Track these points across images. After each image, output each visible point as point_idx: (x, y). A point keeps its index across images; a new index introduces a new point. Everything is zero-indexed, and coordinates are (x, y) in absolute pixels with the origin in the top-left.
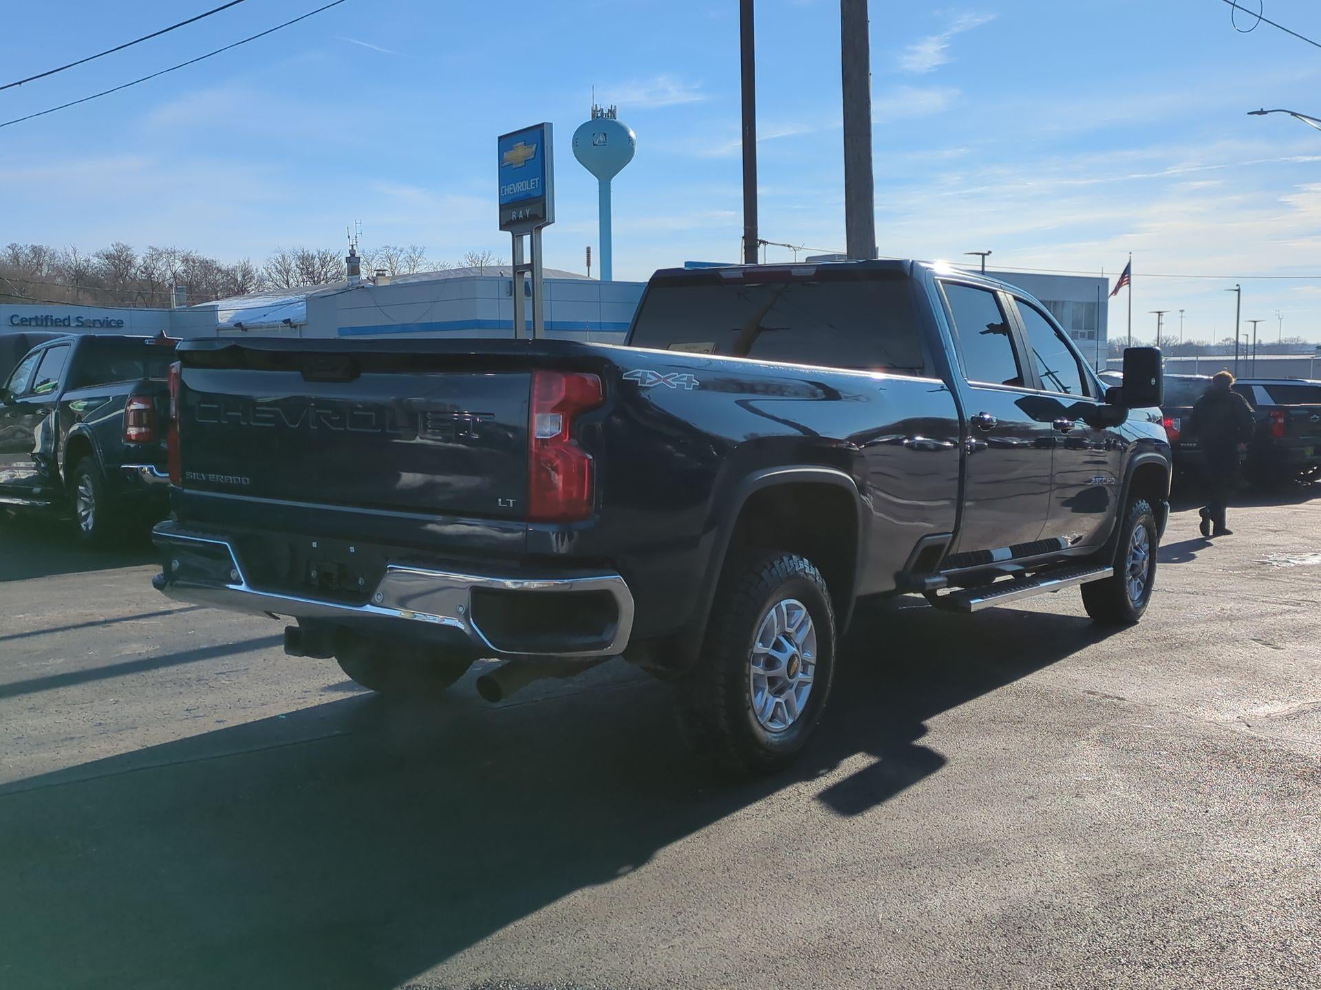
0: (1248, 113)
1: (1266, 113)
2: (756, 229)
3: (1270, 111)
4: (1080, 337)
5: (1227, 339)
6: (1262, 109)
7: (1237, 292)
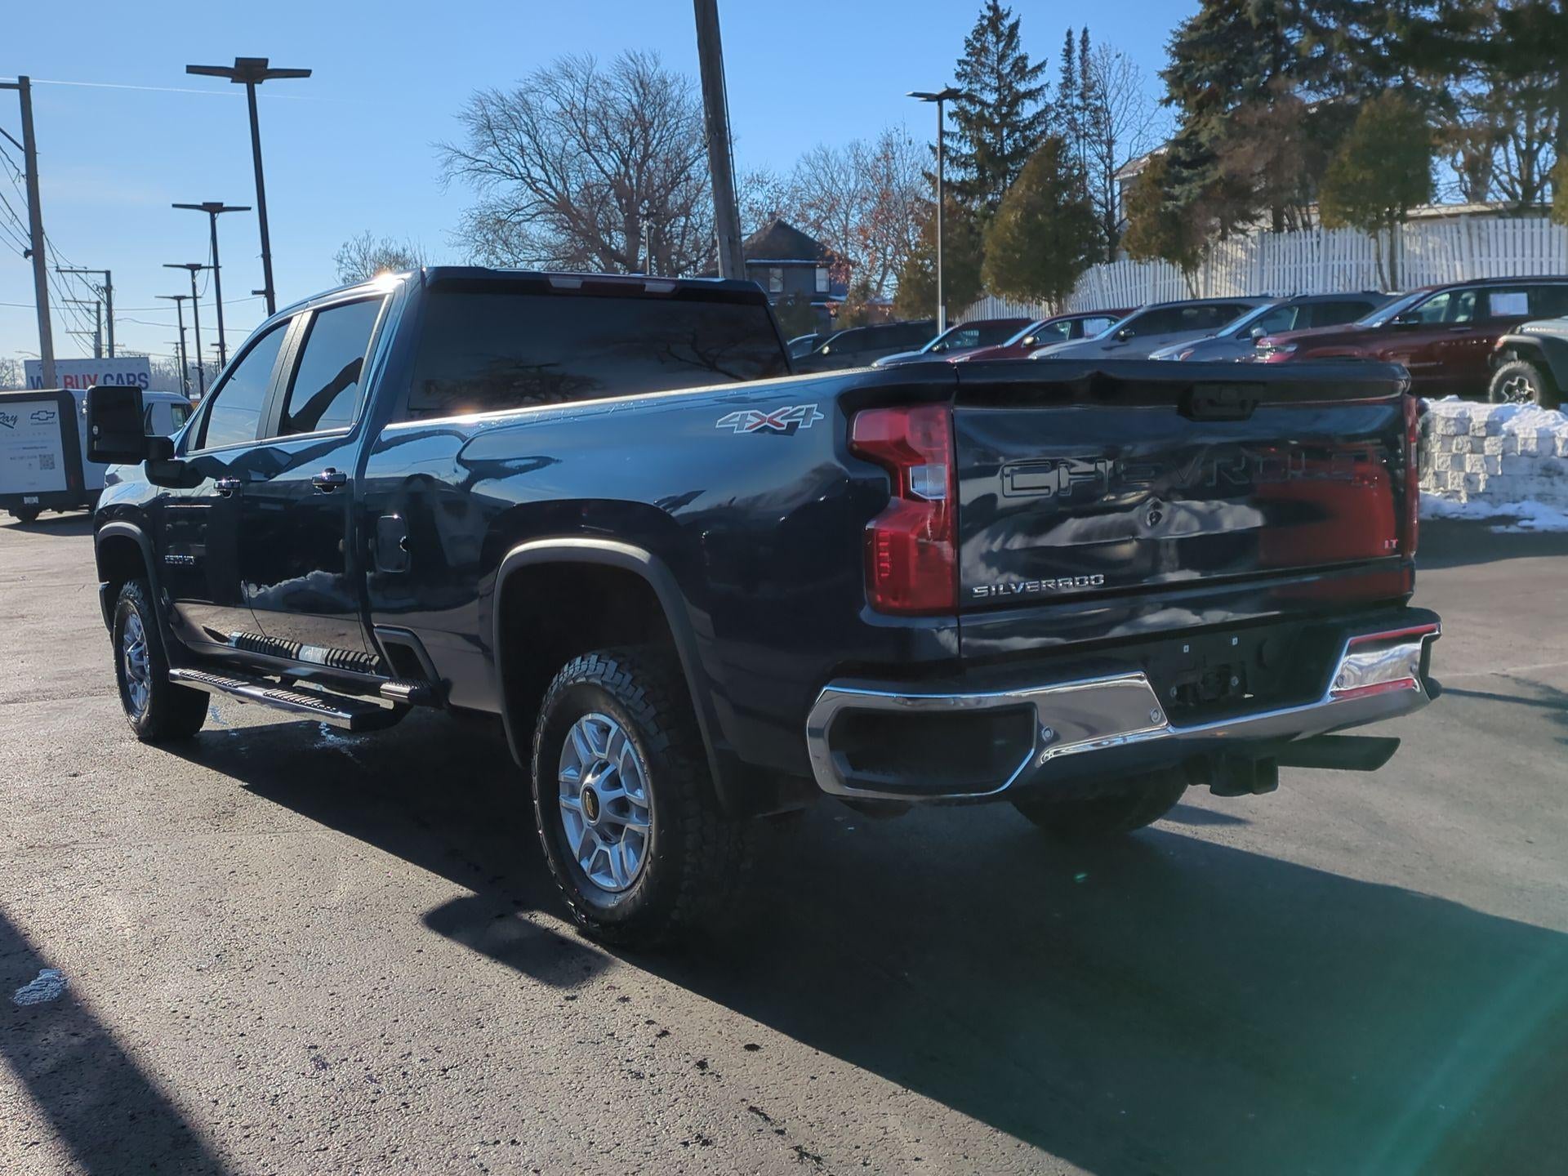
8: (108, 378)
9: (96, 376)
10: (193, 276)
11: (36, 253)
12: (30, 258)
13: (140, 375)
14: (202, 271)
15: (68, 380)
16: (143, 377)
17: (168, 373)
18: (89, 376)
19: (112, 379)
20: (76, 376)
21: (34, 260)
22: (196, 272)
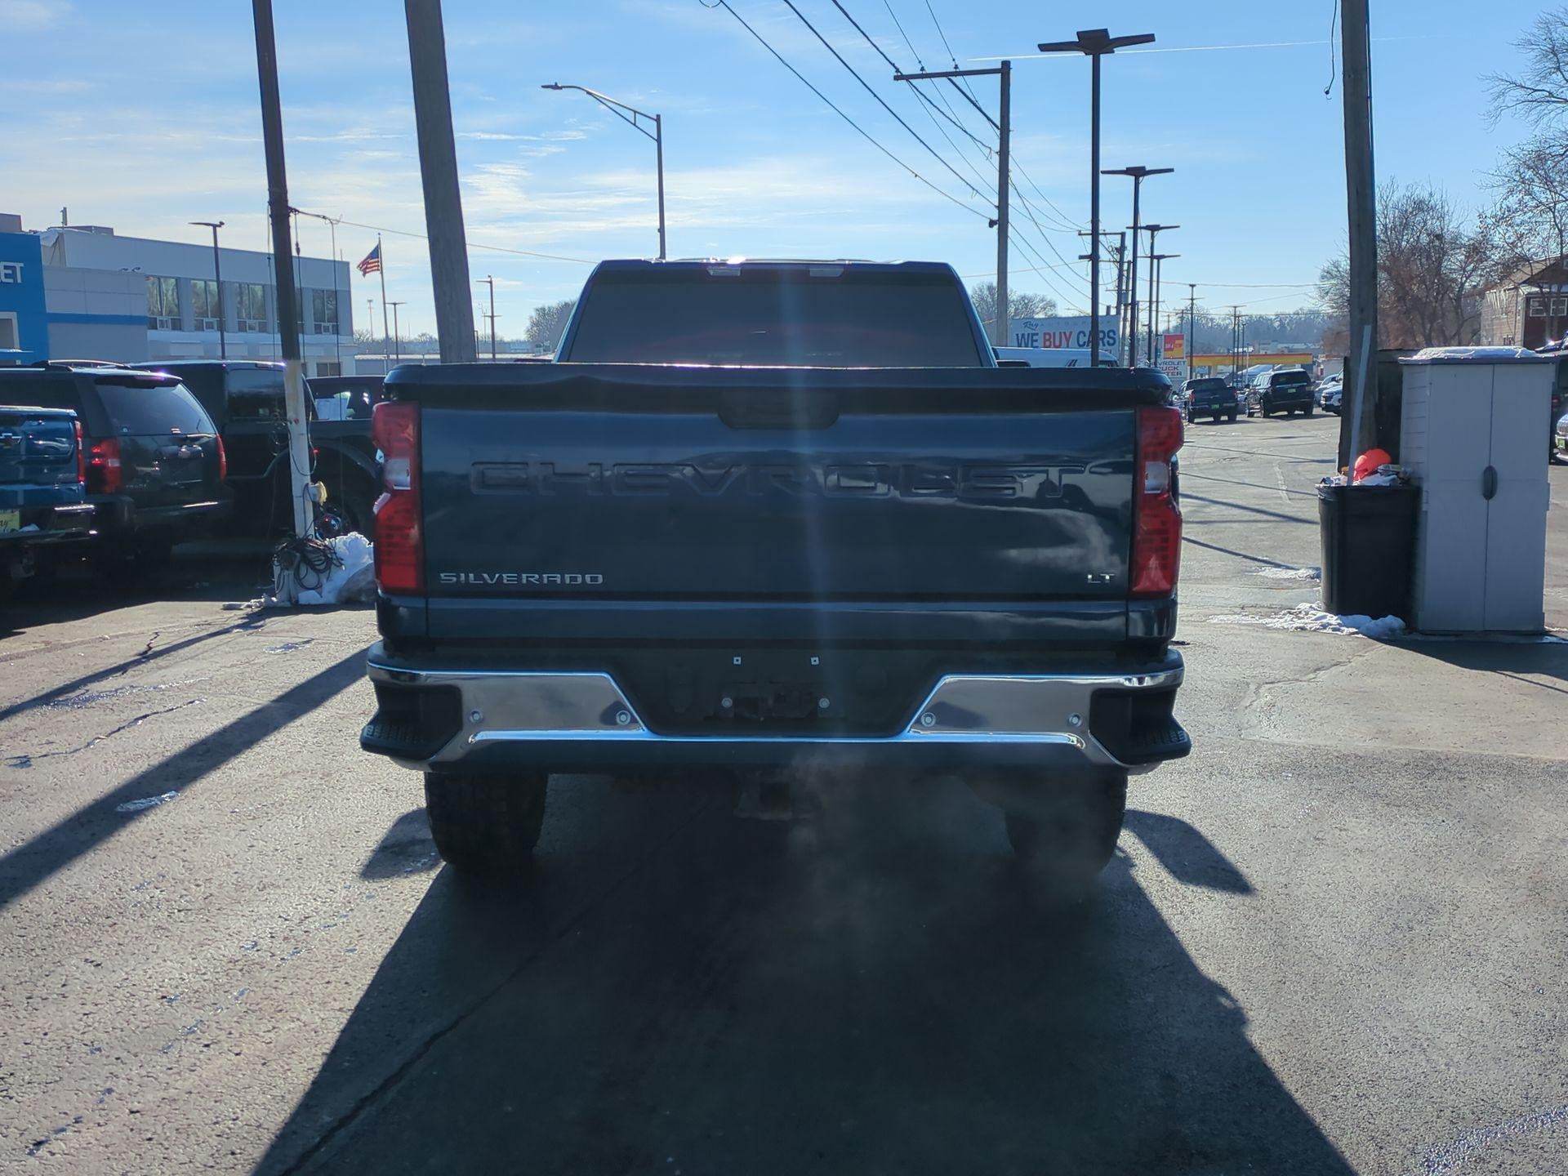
0: (543, 87)
1: (561, 88)
2: (285, 192)
3: (565, 87)
4: (325, 331)
5: (423, 335)
6: (556, 84)
7: (489, 284)
8: (1082, 335)
9: (1071, 333)
10: (1153, 237)
11: (1001, 223)
12: (996, 227)
13: (1109, 332)
14: (1160, 232)
15: (1047, 337)
16: (1111, 334)
17: (1226, 327)
18: (1065, 333)
19: (1085, 336)
20: (1054, 333)
21: (999, 229)
22: (1156, 233)
